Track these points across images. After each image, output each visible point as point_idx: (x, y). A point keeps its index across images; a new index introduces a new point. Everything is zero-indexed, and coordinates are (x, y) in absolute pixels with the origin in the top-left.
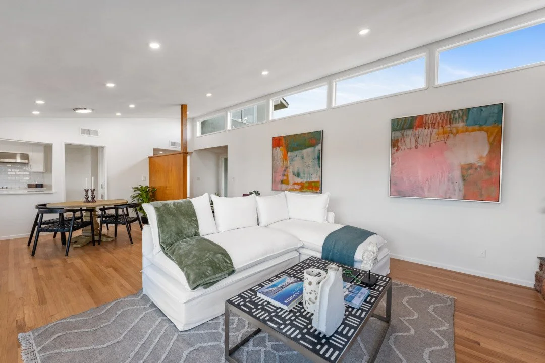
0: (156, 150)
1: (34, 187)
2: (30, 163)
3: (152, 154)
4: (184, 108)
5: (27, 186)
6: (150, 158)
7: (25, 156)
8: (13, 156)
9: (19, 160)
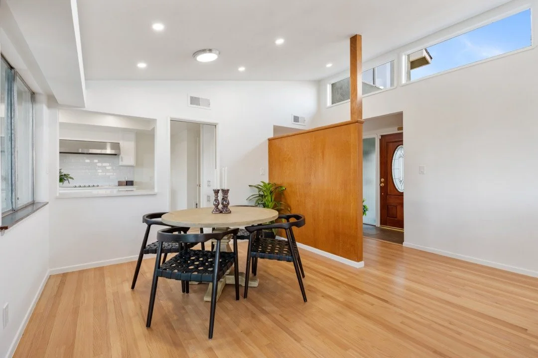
0: (276, 129)
1: (124, 185)
2: (122, 155)
3: (271, 136)
4: (355, 41)
5: (117, 184)
6: (270, 140)
7: (116, 146)
8: (102, 145)
9: (109, 151)
